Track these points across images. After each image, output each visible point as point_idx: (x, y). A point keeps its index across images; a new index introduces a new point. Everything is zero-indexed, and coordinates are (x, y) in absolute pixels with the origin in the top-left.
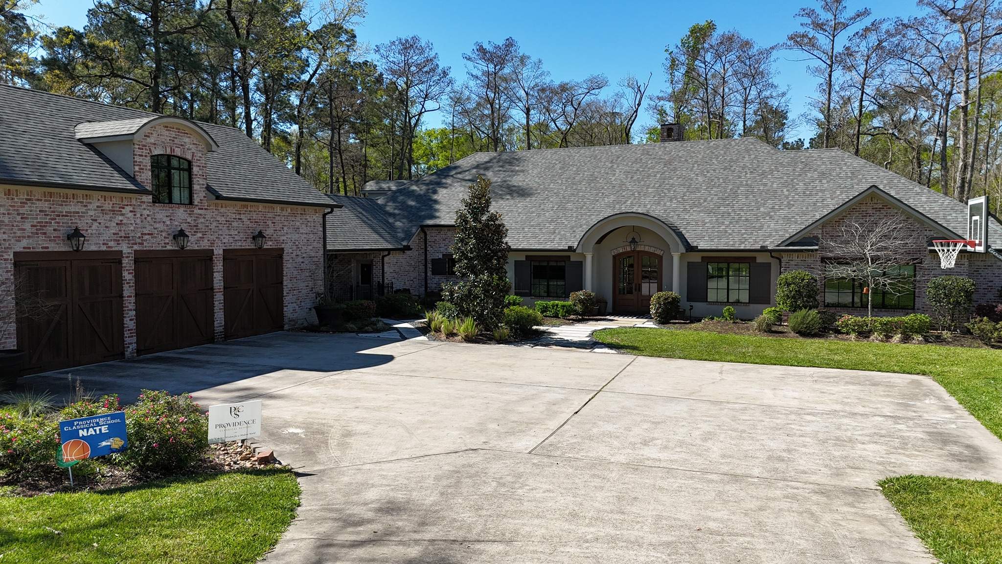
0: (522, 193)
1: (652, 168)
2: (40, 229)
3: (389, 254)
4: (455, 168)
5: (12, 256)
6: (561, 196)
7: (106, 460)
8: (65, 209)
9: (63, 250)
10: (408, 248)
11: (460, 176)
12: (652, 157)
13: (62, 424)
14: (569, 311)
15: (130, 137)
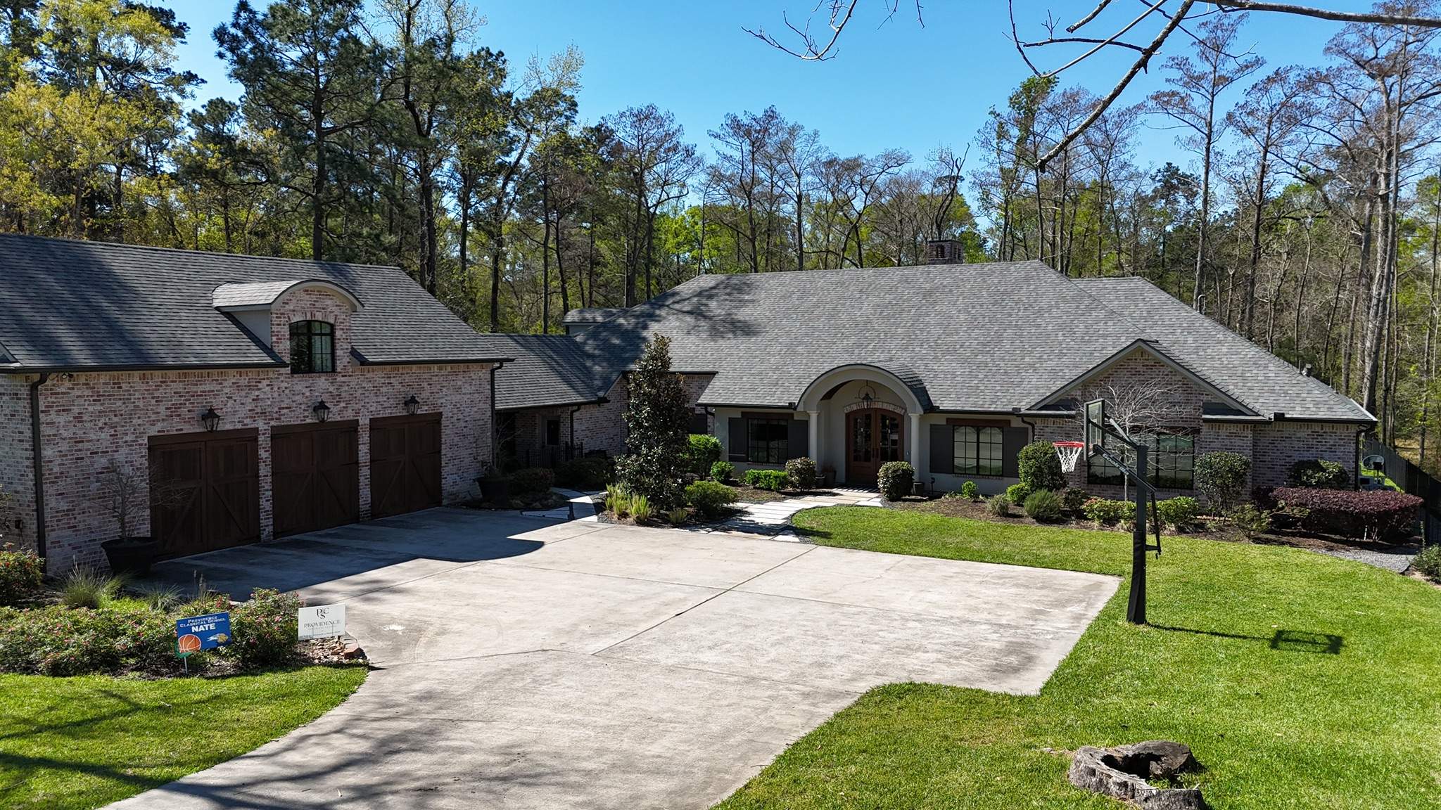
0: (746, 330)
1: (909, 300)
2: (174, 411)
3: (579, 409)
4: (674, 294)
5: (146, 441)
6: (793, 336)
7: (215, 651)
8: (200, 388)
9: (198, 431)
10: (604, 400)
11: (677, 306)
12: (910, 286)
13: (179, 622)
14: (783, 482)
15: (268, 307)
